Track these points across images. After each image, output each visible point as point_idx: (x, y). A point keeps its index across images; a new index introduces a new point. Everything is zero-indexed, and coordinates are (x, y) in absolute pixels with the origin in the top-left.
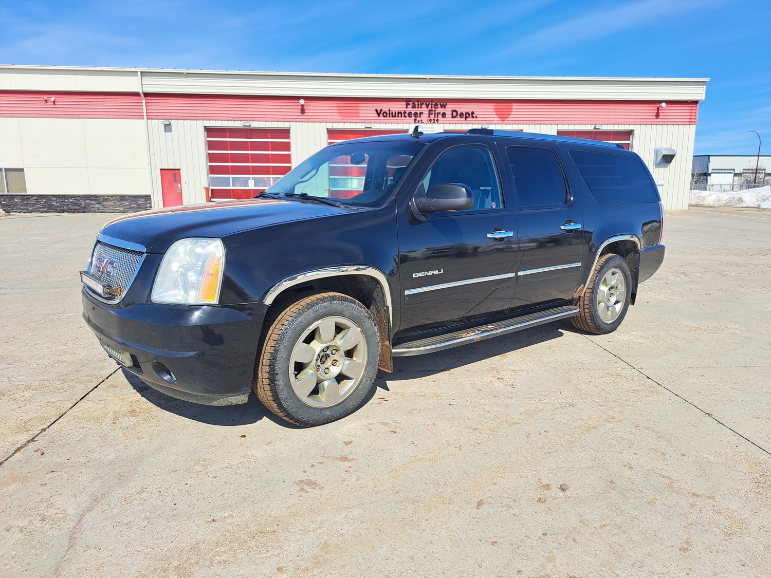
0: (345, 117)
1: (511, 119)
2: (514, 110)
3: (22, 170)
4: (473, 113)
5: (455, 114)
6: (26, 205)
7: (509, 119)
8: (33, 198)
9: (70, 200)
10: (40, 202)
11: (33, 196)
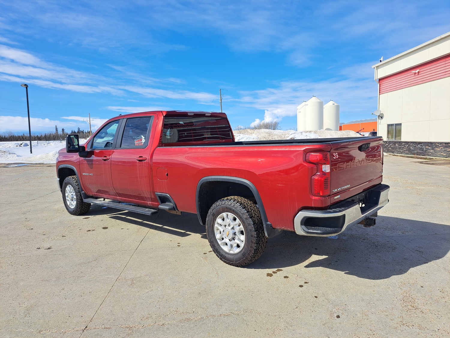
3: (401, 124)
6: (400, 148)
8: (403, 144)
9: (419, 146)
10: (406, 146)
11: (403, 142)
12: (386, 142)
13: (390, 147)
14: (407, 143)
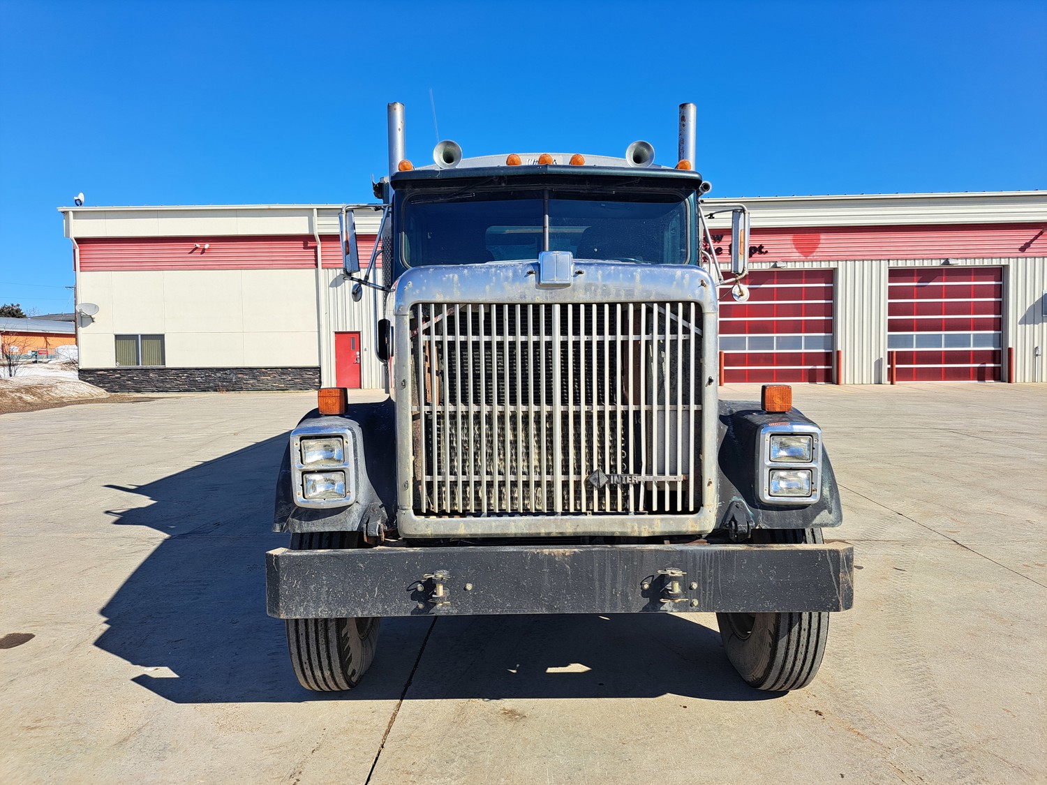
1: (818, 254)
2: (821, 242)
3: (161, 337)
4: (761, 247)
6: (162, 381)
7: (815, 254)
8: (173, 372)
9: (219, 375)
10: (180, 377)
11: (172, 369)
12: (114, 370)
13: (129, 381)
14: (184, 370)
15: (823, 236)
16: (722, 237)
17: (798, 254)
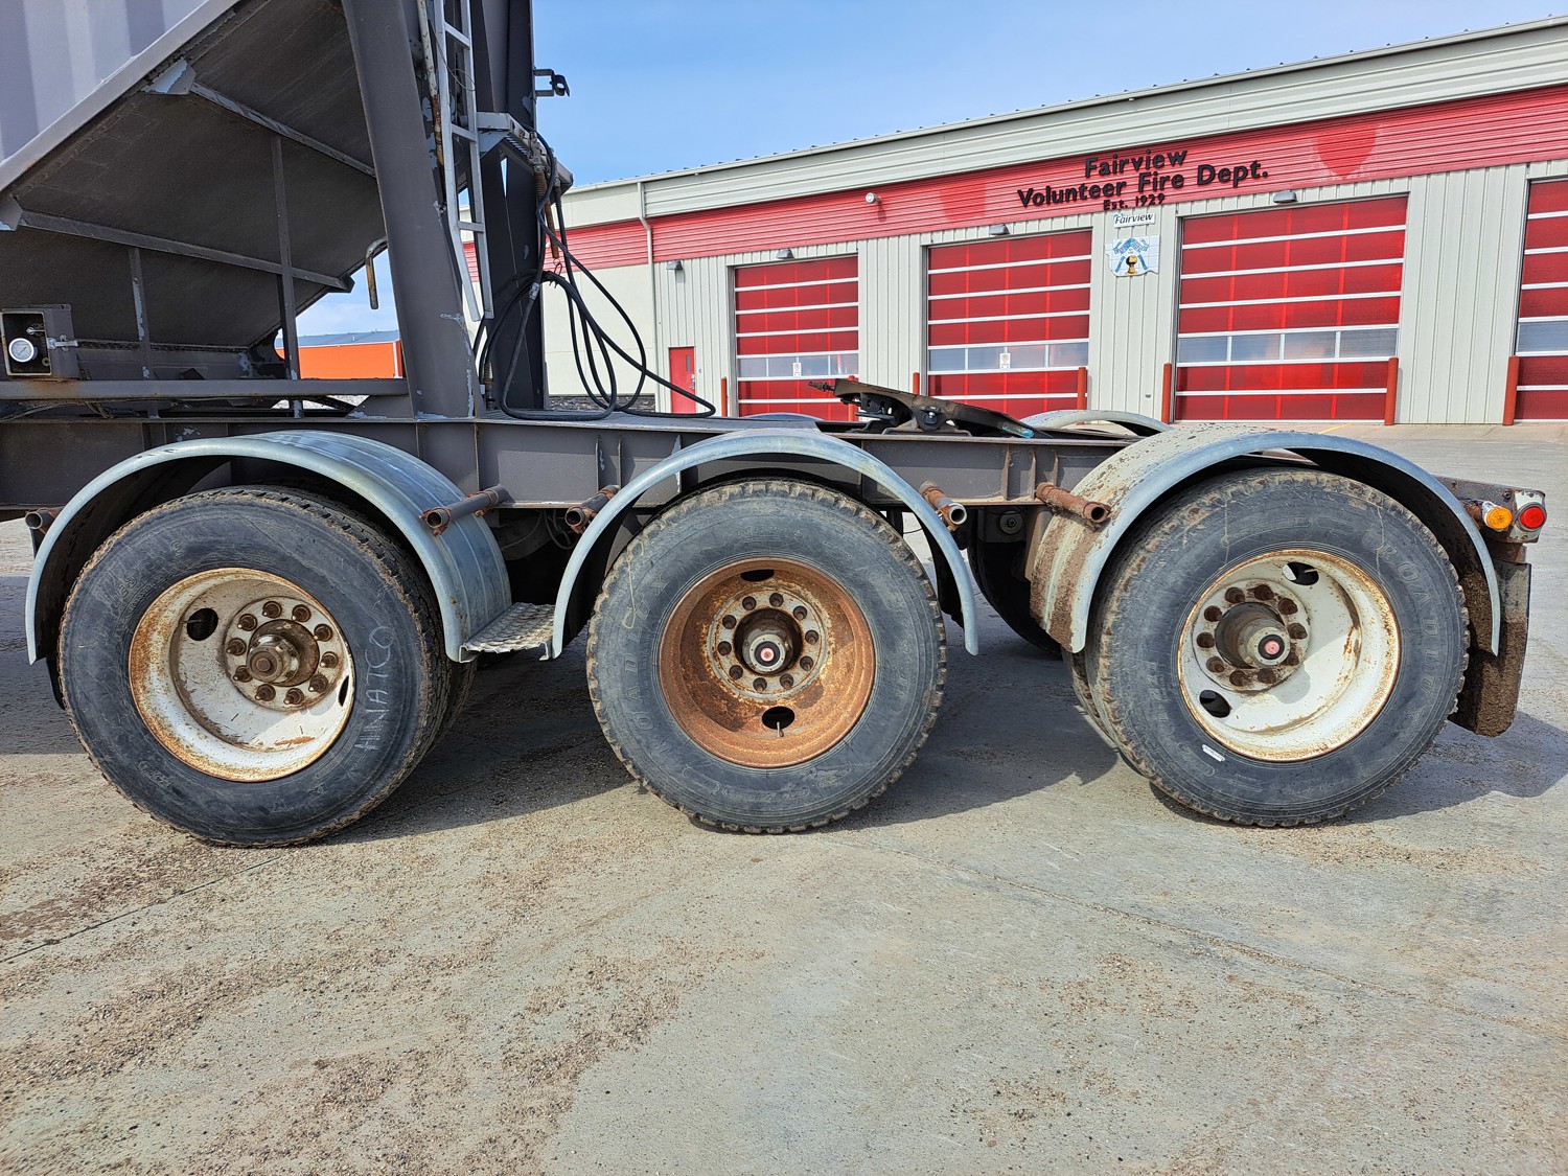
0: (957, 216)
1: (1371, 168)
2: (1378, 141)
4: (1256, 165)
5: (1206, 173)
7: (1362, 168)
15: (1382, 130)
16: (1185, 154)
17: (1327, 173)
